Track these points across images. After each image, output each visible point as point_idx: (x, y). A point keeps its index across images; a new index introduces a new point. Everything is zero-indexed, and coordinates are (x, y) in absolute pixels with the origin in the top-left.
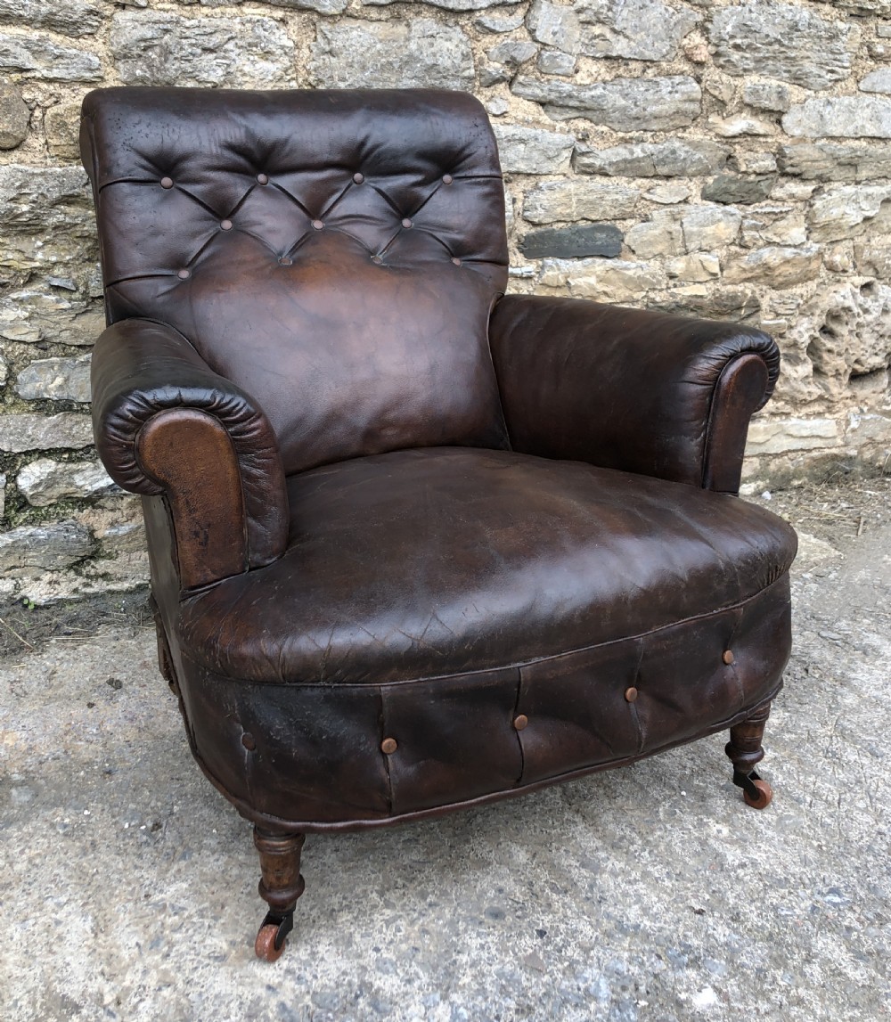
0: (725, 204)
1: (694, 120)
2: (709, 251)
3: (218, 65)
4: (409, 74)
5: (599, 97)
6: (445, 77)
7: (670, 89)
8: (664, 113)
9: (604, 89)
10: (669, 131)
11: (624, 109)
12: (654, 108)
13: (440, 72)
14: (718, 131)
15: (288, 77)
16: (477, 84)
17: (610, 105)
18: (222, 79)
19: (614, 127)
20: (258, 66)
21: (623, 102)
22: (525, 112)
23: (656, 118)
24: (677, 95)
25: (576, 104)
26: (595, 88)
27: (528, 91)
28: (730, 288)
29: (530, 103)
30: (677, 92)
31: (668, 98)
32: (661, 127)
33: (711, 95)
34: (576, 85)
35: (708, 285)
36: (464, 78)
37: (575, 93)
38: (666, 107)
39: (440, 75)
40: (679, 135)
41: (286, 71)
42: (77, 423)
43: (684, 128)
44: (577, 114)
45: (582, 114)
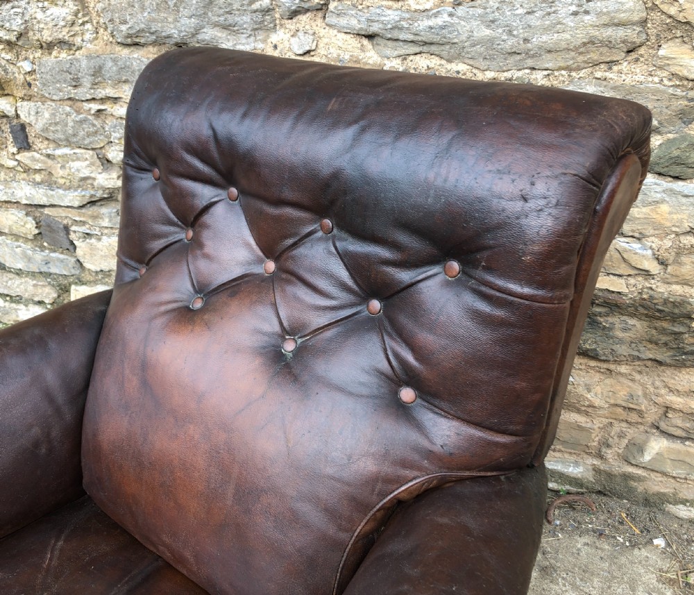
0: (677, 178)
1: (629, 52)
2: (639, 239)
3: (16, 14)
4: (186, 12)
5: (442, 28)
6: (229, 13)
7: (574, 8)
8: (564, 45)
9: (451, 15)
10: (579, 69)
11: (490, 41)
12: (544, 38)
13: (220, 8)
14: (674, 69)
15: (80, 21)
16: (277, 16)
17: (464, 38)
18: (22, 27)
19: (477, 65)
20: (49, 12)
21: (488, 32)
22: (340, 48)
23: (549, 51)
24: (587, 18)
25: (411, 37)
26: (436, 15)
27: (343, 21)
28: (678, 289)
29: (348, 37)
30: (587, 12)
31: (570, 22)
32: (562, 64)
33: (663, 13)
34: (408, 11)
35: (632, 281)
36: (255, 11)
37: (404, 24)
38: (567, 36)
39: (221, 11)
40: (598, 74)
41: (76, 15)
42: (10, 279)
43: (610, 64)
44: (417, 49)
45: (425, 48)
